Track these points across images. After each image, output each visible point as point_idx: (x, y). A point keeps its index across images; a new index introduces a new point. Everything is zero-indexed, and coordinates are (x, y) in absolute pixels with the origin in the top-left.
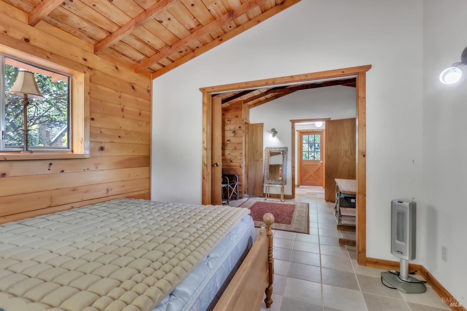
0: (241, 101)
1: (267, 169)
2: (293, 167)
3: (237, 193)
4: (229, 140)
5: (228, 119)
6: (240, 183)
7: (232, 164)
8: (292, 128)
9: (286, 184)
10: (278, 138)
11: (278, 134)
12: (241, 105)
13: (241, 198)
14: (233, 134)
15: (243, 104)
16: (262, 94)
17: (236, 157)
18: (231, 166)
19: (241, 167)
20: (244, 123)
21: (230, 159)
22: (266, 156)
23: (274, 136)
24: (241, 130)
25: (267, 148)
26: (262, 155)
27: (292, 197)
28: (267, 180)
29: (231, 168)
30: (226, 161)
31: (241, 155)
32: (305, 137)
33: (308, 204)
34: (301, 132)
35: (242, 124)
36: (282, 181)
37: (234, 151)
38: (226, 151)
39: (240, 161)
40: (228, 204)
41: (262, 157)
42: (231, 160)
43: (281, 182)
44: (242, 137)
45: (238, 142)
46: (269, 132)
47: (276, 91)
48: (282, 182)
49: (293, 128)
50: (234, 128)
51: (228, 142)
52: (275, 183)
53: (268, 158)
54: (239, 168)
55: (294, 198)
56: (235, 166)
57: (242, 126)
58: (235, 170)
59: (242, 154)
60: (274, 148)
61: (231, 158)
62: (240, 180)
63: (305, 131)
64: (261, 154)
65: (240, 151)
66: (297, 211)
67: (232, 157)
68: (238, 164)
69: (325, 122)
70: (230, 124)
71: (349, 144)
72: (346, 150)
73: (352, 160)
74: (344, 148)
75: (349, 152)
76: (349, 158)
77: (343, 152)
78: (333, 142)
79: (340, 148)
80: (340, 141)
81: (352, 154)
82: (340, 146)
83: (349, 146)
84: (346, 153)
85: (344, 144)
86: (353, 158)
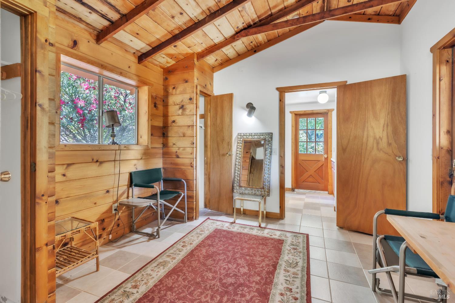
0: (193, 54)
1: (238, 168)
2: (282, 167)
3: (185, 212)
4: (174, 122)
5: (173, 86)
6: (190, 193)
7: (179, 161)
8: (280, 100)
9: (268, 195)
10: (257, 117)
11: (256, 112)
12: (192, 62)
13: (190, 219)
14: (181, 111)
15: (195, 60)
16: (226, 41)
17: (184, 148)
18: (176, 164)
19: (192, 167)
20: (198, 92)
21: (176, 152)
22: (238, 148)
23: (250, 114)
24: (193, 104)
25: (239, 134)
26: (231, 146)
27: (280, 217)
28: (238, 188)
29: (177, 167)
30: (170, 156)
31: (192, 146)
32: (302, 122)
33: (308, 236)
34: (296, 115)
35: (193, 92)
36: (263, 190)
37: (182, 138)
38: (170, 138)
39: (191, 156)
40: (157, 237)
41: (230, 149)
42: (177, 154)
43: (261, 191)
44: (194, 115)
45: (189, 125)
46: (243, 108)
47: (249, 32)
48: (263, 192)
49: (282, 100)
50: (182, 101)
51: (174, 123)
52: (250, 192)
53: (240, 152)
54: (190, 168)
55: (283, 219)
56: (183, 165)
57: (194, 97)
58: (183, 172)
59: (193, 143)
60: (251, 135)
61: (178, 151)
62: (192, 187)
63: (302, 113)
64: (229, 144)
65: (191, 139)
66: (287, 251)
67: (178, 149)
68: (187, 161)
69: (336, 89)
70: (176, 94)
71: (384, 126)
72: (378, 137)
73: (390, 156)
74: (374, 133)
75: (385, 140)
76: (383, 152)
77: (371, 140)
78: (351, 122)
79: (365, 133)
80: (366, 120)
81: (389, 144)
82: (366, 129)
83: (383, 130)
84: (378, 143)
85: (373, 127)
86: (393, 152)
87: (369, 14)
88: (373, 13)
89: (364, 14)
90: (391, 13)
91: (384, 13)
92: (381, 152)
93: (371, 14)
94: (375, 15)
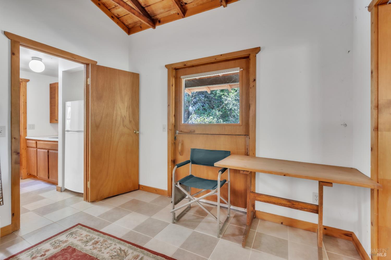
33: (81, 225)
71: (127, 108)
72: (123, 116)
73: (130, 130)
74: (121, 113)
75: (127, 118)
76: (127, 127)
77: (119, 118)
78: (104, 102)
79: (115, 112)
80: (116, 102)
81: (130, 122)
82: (115, 109)
83: (127, 111)
84: (123, 121)
85: (120, 107)
86: (132, 127)
87: (113, 13)
88: (116, 15)
89: (109, 10)
90: (126, 24)
91: (123, 20)
92: (126, 127)
93: (114, 14)
94: (116, 17)
